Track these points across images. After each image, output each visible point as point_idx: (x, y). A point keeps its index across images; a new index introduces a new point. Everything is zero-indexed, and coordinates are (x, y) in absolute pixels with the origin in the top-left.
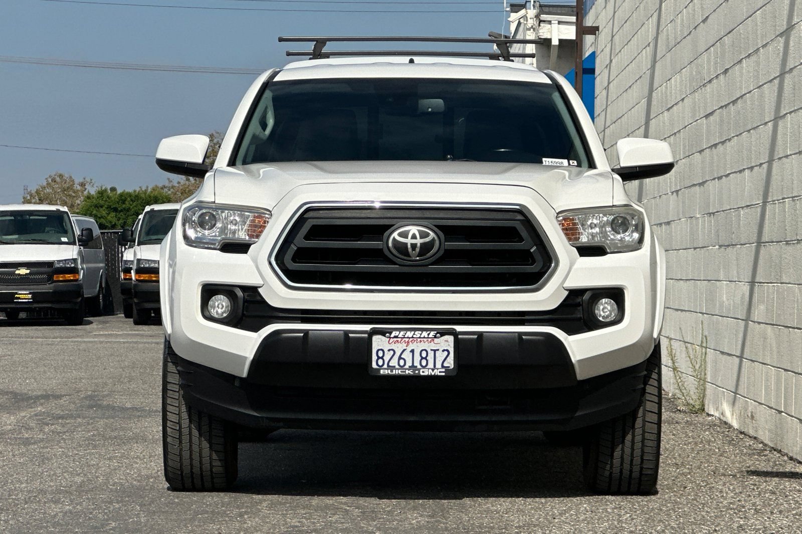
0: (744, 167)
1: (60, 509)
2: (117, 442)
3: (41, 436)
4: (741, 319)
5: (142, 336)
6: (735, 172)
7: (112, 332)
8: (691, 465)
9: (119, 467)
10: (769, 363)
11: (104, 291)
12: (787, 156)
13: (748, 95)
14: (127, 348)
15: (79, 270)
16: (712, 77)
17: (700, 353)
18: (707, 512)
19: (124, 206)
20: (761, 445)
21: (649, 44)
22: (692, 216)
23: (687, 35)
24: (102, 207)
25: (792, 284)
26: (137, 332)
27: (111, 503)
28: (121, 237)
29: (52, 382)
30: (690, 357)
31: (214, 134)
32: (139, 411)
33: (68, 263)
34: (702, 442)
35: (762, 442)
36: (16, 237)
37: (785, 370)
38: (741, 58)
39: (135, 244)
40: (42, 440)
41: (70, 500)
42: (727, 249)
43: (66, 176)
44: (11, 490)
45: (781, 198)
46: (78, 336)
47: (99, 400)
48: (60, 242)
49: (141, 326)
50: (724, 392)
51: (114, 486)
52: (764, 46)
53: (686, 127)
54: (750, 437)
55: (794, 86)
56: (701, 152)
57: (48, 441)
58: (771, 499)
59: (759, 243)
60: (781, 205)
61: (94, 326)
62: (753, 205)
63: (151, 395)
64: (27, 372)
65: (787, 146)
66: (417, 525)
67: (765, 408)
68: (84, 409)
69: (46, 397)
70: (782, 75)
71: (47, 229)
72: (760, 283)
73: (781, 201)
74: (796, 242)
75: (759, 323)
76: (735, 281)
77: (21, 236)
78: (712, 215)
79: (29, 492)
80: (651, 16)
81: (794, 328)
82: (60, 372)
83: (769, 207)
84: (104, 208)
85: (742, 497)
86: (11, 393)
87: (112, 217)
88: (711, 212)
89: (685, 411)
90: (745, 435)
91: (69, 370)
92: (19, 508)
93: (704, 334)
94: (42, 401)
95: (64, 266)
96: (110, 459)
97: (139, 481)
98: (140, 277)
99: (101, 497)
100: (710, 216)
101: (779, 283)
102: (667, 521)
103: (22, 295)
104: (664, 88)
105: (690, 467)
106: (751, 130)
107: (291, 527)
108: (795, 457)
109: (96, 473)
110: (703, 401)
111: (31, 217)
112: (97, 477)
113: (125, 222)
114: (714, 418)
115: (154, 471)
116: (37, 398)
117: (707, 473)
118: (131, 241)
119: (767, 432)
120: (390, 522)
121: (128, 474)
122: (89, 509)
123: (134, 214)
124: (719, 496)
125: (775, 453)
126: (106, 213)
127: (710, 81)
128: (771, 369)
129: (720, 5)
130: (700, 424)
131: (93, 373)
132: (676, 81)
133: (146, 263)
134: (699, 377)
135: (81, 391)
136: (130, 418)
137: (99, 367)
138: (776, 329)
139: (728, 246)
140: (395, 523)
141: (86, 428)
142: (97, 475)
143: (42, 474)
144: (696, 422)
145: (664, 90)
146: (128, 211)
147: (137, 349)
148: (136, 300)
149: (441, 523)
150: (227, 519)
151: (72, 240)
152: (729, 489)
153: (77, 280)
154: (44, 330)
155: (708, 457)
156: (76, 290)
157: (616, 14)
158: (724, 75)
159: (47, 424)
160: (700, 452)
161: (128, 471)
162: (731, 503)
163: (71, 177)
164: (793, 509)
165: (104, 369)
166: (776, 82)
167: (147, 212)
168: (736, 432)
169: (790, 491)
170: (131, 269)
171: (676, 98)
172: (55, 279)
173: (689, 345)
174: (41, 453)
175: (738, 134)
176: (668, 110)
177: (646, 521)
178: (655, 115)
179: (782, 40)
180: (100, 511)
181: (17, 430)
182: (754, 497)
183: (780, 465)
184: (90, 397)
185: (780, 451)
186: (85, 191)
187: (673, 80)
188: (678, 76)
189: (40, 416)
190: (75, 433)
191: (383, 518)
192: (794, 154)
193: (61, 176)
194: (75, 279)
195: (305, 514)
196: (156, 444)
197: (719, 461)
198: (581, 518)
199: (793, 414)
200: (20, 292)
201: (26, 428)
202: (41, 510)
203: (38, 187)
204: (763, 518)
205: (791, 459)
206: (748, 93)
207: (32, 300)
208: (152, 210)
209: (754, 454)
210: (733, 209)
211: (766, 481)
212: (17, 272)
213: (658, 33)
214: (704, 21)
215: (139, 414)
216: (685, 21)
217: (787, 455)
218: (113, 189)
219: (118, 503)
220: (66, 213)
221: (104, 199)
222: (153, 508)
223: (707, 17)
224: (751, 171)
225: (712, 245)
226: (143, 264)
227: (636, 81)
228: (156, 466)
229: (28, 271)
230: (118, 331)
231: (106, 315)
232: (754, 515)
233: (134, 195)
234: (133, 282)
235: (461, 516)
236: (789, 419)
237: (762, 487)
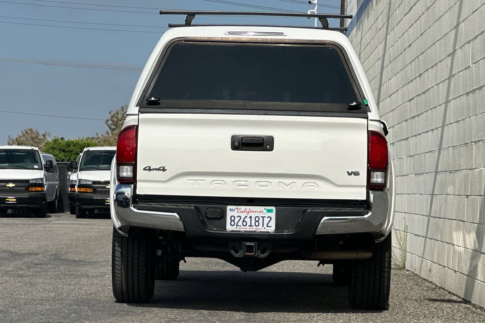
0: (429, 130)
1: (44, 308)
2: (72, 277)
3: (29, 273)
4: (425, 216)
5: (81, 224)
6: (424, 133)
7: (63, 222)
8: (393, 295)
9: (74, 289)
10: (439, 240)
11: (58, 198)
12: (451, 124)
13: (431, 89)
14: (73, 230)
15: (45, 185)
16: (413, 78)
17: (404, 235)
18: (398, 316)
19: (69, 149)
20: (434, 286)
21: (380, 58)
22: (401, 157)
23: (400, 54)
24: (56, 149)
25: (452, 195)
26: (78, 222)
27: (71, 305)
28: (69, 166)
29: (32, 246)
30: (397, 238)
31: (124, 106)
32: (83, 262)
33: (38, 181)
34: (401, 284)
35: (435, 284)
36: (7, 164)
37: (448, 243)
38: (428, 68)
39: (77, 171)
40: (30, 275)
41: (49, 303)
42: (419, 176)
43: (34, 130)
44: (15, 299)
45: (447, 147)
46: (43, 224)
47: (60, 256)
48: (32, 168)
49: (80, 219)
50: (416, 257)
51: (72, 297)
52: (440, 62)
53: (398, 106)
54: (429, 282)
55: (455, 84)
56: (406, 121)
57: (33, 276)
58: (434, 311)
59: (436, 172)
60: (447, 151)
61: (52, 218)
62: (433, 151)
63: (90, 254)
64: (17, 241)
65: (451, 118)
66: (239, 319)
67: (437, 265)
68: (52, 260)
69: (30, 254)
70: (449, 78)
71: (26, 160)
72: (436, 195)
73: (447, 149)
74: (454, 171)
75: (435, 217)
76: (423, 194)
77: (11, 164)
78: (411, 157)
79: (26, 299)
80: (381, 43)
81: (452, 220)
82: (36, 241)
83: (442, 152)
84: (57, 150)
85: (419, 310)
86: (9, 251)
87: (62, 155)
88: (411, 155)
89: (394, 268)
90: (426, 281)
91: (41, 241)
92: (21, 307)
93: (406, 225)
94: (28, 256)
95: (35, 182)
96: (69, 285)
97: (86, 296)
98: (80, 190)
99: (66, 303)
100: (410, 157)
101: (445, 195)
102: (375, 320)
103: (11, 199)
104: (387, 84)
105: (392, 295)
106: (432, 108)
107: (170, 318)
108: (451, 292)
109: (62, 291)
110: (404, 262)
111: (17, 153)
112: (63, 293)
113: (69, 158)
114: (410, 272)
115: (94, 291)
116: (25, 255)
117: (401, 298)
118: (75, 169)
119: (437, 278)
120: (224, 317)
121: (80, 292)
122: (60, 308)
123: (75, 154)
124: (406, 309)
125: (441, 290)
126: (58, 153)
127: (412, 81)
128: (440, 243)
129: (418, 38)
130: (401, 275)
131: (55, 242)
132: (394, 80)
133: (84, 182)
134: (402, 249)
135: (49, 251)
136: (78, 266)
137: (58, 239)
138: (443, 220)
139: (420, 174)
140: (227, 318)
141: (54, 270)
142: (62, 292)
143: (32, 291)
144: (399, 274)
145: (387, 85)
146: (71, 152)
147: (79, 231)
148: (77, 204)
149: (252, 318)
150: (135, 314)
151: (40, 167)
152: (412, 306)
153: (43, 191)
154: (23, 220)
155: (403, 291)
156: (43, 197)
157: (362, 40)
158: (419, 78)
159: (32, 268)
160: (399, 289)
161: (79, 291)
162: (412, 313)
163: (37, 131)
164: (445, 316)
165: (61, 241)
166: (447, 82)
167: (85, 152)
168: (421, 279)
169: (446, 308)
170: (75, 185)
171: (394, 90)
172: (30, 190)
173: (397, 231)
174: (30, 281)
175: (426, 110)
176: (389, 96)
177: (364, 320)
178: (382, 100)
179: (450, 59)
180: (66, 309)
181: (15, 270)
182: (425, 310)
183: (443, 295)
184: (55, 255)
185: (444, 289)
186: (45, 139)
187: (392, 79)
188: (395, 77)
189: (27, 263)
190: (48, 272)
191: (221, 315)
192: (454, 122)
193: (31, 130)
194: (42, 190)
195: (178, 313)
196: (94, 278)
197: (409, 293)
198: (328, 318)
199: (451, 268)
200: (9, 197)
201: (20, 269)
202: (34, 308)
203: (17, 136)
204: (428, 320)
205: (449, 292)
206: (431, 88)
207: (16, 202)
208: (88, 151)
209: (429, 290)
210: (423, 153)
211: (433, 303)
212: (8, 185)
213: (385, 53)
214: (409, 46)
215: (83, 263)
216: (399, 46)
217: (447, 290)
218: (62, 139)
219: (75, 305)
220: (37, 151)
221: (57, 144)
222: (95, 308)
223: (411, 44)
224: (432, 132)
225: (411, 174)
226: (82, 182)
227: (372, 80)
228: (95, 289)
229: (14, 185)
230: (67, 222)
231: (59, 213)
232: (423, 318)
233: (75, 142)
234: (76, 193)
235: (263, 316)
236: (449, 271)
237: (430, 306)
